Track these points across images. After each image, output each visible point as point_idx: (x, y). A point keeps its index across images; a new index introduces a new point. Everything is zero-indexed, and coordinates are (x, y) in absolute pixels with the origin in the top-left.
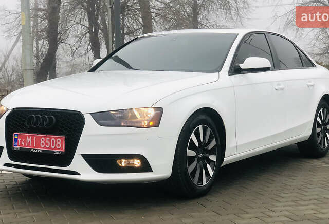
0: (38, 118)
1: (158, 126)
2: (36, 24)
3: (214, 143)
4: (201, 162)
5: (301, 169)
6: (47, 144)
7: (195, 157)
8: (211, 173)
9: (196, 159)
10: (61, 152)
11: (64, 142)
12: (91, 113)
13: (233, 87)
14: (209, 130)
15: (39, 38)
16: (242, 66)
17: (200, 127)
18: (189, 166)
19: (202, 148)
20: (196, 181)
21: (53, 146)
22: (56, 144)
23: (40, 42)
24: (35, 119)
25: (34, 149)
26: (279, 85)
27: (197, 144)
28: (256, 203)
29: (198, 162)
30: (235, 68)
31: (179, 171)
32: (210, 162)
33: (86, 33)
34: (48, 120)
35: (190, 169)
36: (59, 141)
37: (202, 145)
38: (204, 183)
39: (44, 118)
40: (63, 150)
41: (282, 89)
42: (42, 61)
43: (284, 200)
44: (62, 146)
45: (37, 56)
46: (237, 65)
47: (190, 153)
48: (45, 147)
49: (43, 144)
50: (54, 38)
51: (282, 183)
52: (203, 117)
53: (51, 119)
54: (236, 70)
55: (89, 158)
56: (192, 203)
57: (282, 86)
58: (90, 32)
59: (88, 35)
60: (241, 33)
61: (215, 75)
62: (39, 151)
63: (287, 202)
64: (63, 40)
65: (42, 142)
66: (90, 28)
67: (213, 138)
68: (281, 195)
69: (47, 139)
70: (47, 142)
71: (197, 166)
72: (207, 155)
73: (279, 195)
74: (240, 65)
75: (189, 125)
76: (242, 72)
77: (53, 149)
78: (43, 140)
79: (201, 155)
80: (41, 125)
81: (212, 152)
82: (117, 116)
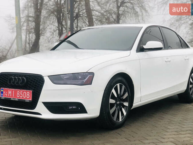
0: (15, 79)
1: (91, 84)
2: (28, 24)
3: (126, 95)
4: (118, 107)
5: (180, 110)
6: (21, 95)
7: (115, 103)
8: (125, 113)
9: (115, 105)
10: (30, 100)
11: (31, 94)
12: (48, 76)
13: (139, 59)
14: (123, 87)
15: (30, 33)
16: (145, 47)
17: (118, 85)
18: (111, 109)
19: (119, 98)
20: (115, 119)
21: (25, 96)
22: (26, 95)
23: (31, 35)
24: (14, 79)
25: (13, 99)
26: (167, 58)
27: (116, 96)
28: (152, 133)
29: (117, 107)
30: (140, 48)
31: (104, 112)
32: (124, 106)
33: (56, 30)
34: (21, 80)
35: (112, 111)
36: (28, 93)
37: (119, 96)
38: (120, 120)
39: (19, 79)
40: (31, 99)
41: (170, 61)
42: (31, 46)
43: (170, 131)
44: (30, 97)
45: (29, 43)
46: (141, 46)
47: (112, 101)
48: (20, 97)
49: (18, 95)
50: (38, 33)
51: (169, 119)
52: (120, 78)
53: (23, 79)
54: (141, 49)
55: (47, 104)
56: (112, 132)
57: (169, 60)
58: (59, 30)
59: (57, 31)
60: (145, 26)
61: (128, 52)
62: (16, 100)
63: (172, 132)
64: (43, 34)
65: (18, 94)
66: (58, 27)
67: (126, 92)
68: (168, 127)
69: (21, 92)
70: (21, 94)
71: (116, 109)
72: (122, 102)
73: (167, 127)
74: (144, 46)
75: (111, 84)
76: (145, 51)
77: (25, 98)
78: (18, 93)
79: (118, 103)
80: (18, 83)
81: (125, 100)
82: (65, 77)
